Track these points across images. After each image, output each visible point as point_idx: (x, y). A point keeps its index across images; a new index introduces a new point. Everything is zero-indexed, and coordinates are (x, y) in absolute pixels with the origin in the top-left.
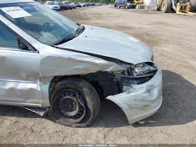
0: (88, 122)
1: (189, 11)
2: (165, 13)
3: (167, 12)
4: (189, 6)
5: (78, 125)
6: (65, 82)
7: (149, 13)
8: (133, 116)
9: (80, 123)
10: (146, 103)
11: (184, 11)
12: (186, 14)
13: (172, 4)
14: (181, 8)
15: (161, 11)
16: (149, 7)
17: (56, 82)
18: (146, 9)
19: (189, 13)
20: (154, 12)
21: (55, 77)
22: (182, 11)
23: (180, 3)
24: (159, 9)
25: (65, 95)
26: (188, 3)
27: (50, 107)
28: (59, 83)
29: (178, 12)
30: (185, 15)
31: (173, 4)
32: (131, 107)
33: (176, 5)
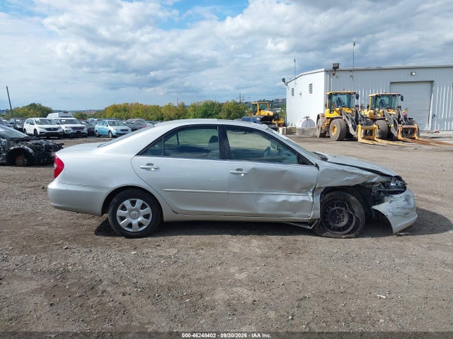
0: (357, 232)
1: (379, 138)
2: (337, 140)
3: (340, 139)
4: (377, 131)
5: (347, 236)
6: (333, 193)
7: (309, 141)
8: (397, 224)
9: (349, 233)
10: (406, 211)
11: (371, 137)
12: (375, 142)
13: (348, 127)
14: (365, 133)
15: (329, 137)
16: (303, 131)
17: (325, 195)
18: (297, 134)
19: (379, 140)
20: (316, 139)
21: (327, 188)
22: (368, 137)
23: (362, 125)
24: (324, 135)
25: (333, 207)
26: (375, 126)
27: (319, 219)
28: (328, 195)
29: (360, 140)
30: (374, 144)
31: (350, 126)
32: (394, 215)
33: (355, 129)
